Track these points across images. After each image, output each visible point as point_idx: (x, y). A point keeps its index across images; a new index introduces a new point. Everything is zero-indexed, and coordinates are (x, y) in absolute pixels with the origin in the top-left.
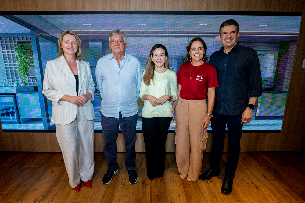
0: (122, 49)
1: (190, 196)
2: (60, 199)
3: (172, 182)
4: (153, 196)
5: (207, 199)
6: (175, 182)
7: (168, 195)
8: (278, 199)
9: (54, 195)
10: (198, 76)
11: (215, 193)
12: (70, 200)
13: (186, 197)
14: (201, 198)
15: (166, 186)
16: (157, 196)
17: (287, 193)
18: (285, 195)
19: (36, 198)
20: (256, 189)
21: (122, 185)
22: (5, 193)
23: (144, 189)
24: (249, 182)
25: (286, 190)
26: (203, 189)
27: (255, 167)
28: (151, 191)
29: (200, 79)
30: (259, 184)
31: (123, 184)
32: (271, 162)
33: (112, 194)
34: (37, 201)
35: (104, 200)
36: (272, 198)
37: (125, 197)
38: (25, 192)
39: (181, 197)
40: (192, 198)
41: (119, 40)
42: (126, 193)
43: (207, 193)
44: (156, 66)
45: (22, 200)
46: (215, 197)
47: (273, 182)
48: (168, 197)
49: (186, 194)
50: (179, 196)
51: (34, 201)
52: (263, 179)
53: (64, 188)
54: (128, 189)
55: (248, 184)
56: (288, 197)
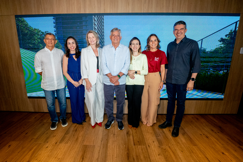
0: (118, 40)
1: (161, 142)
2: (72, 142)
3: (147, 133)
4: (135, 142)
5: (173, 144)
6: (149, 133)
7: (146, 141)
8: (222, 144)
9: (68, 140)
10: (155, 58)
11: (178, 140)
12: (79, 143)
13: (159, 143)
14: (168, 143)
15: (143, 136)
16: (138, 142)
17: (228, 141)
18: (227, 142)
19: (56, 141)
20: (206, 138)
21: (113, 135)
22: (35, 137)
23: (129, 137)
24: (201, 133)
25: (227, 139)
26: (169, 138)
27: (205, 124)
28: (133, 138)
29: (157, 60)
30: (208, 135)
31: (113, 133)
32: (216, 121)
33: (107, 140)
34: (57, 143)
35: (102, 144)
36: (218, 144)
37: (116, 142)
38: (48, 137)
39: (155, 143)
40: (163, 143)
41: (118, 35)
42: (116, 140)
43: (173, 140)
44: (133, 51)
45: (47, 142)
46: (178, 143)
47: (218, 134)
48: (146, 143)
49: (158, 141)
50: (153, 142)
51: (55, 143)
52: (211, 132)
53: (74, 135)
54: (117, 137)
55: (201, 135)
56: (229, 143)
